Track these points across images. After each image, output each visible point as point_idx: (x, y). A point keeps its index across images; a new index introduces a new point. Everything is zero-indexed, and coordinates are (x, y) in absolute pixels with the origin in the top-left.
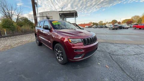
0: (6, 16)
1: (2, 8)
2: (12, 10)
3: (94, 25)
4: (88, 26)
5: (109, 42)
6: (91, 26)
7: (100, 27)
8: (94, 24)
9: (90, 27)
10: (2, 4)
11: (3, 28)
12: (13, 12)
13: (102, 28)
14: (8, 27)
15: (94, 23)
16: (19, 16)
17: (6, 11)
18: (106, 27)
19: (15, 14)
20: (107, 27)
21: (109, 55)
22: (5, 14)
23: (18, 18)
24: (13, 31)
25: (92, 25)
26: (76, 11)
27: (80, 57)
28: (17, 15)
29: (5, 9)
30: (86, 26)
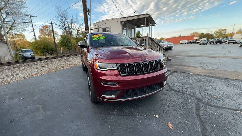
0: (66, 31)
1: (63, 22)
2: (72, 24)
3: (200, 38)
4: (186, 41)
5: (217, 75)
6: (194, 41)
7: (216, 43)
8: (202, 36)
9: (191, 43)
10: (63, 17)
11: (61, 46)
12: (73, 25)
13: (221, 43)
14: (65, 46)
15: (202, 34)
16: (79, 31)
17: (67, 25)
18: (233, 42)
19: (75, 28)
20: (236, 43)
21: (194, 104)
22: (65, 29)
23: (78, 33)
24: (69, 50)
25: (198, 38)
26: (149, 15)
27: (113, 96)
28: (77, 29)
29: (65, 23)
30: (181, 42)
